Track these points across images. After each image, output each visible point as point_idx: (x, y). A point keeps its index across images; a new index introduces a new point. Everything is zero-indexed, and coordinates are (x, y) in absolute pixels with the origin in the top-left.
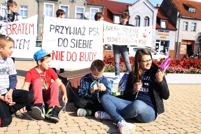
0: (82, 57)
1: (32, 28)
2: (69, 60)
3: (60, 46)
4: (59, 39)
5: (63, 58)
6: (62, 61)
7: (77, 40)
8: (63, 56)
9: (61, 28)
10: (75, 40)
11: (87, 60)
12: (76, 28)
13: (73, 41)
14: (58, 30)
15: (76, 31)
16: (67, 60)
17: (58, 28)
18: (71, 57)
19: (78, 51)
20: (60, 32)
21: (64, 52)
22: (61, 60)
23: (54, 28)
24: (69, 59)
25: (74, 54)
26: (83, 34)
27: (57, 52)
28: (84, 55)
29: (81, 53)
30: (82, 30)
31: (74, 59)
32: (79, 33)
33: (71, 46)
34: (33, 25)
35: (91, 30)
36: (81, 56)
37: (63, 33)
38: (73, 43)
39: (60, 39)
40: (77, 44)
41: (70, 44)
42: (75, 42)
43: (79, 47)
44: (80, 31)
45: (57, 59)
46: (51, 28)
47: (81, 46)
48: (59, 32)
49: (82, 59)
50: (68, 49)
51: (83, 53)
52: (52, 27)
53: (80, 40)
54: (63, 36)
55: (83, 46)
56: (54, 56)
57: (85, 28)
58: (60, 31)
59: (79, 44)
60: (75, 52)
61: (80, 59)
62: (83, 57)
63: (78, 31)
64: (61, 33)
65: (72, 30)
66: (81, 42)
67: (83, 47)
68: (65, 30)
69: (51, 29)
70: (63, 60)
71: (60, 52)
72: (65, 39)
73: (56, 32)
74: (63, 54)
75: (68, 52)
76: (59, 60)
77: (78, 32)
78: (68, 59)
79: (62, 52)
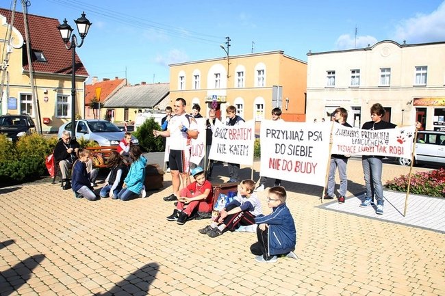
1: (249, 133)
2: (285, 170)
3: (278, 153)
5: (279, 167)
7: (295, 146)
8: (279, 165)
9: (278, 132)
11: (303, 171)
12: (293, 132)
13: (291, 147)
14: (274, 134)
15: (293, 135)
16: (283, 170)
17: (274, 132)
18: (287, 166)
19: (294, 158)
23: (270, 133)
24: (284, 168)
25: (290, 163)
26: (300, 139)
27: (274, 159)
28: (300, 165)
29: (297, 162)
30: (300, 134)
31: (290, 168)
32: (297, 138)
33: (288, 153)
34: (250, 130)
35: (311, 134)
36: (297, 166)
37: (279, 138)
38: (290, 149)
39: (277, 145)
40: (294, 152)
41: (288, 151)
42: (292, 148)
43: (297, 155)
44: (297, 135)
45: (273, 168)
47: (298, 153)
48: (275, 137)
50: (285, 157)
51: (300, 162)
53: (297, 146)
54: (280, 142)
55: (301, 153)
56: (271, 164)
57: (303, 132)
58: (276, 135)
59: (297, 151)
60: (291, 161)
61: (296, 169)
62: (299, 168)
63: (295, 135)
65: (289, 135)
66: (299, 149)
67: (300, 155)
68: (281, 134)
69: (267, 133)
70: (279, 169)
72: (282, 145)
73: (272, 137)
75: (284, 160)
76: (275, 169)
79: (279, 160)
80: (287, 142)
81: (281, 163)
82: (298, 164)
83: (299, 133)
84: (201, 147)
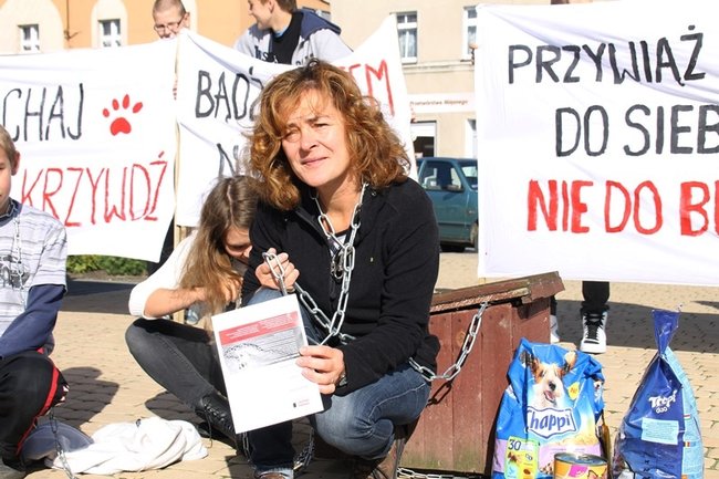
0: (699, 208)
2: (619, 229)
3: (568, 153)
4: (559, 112)
5: (585, 220)
6: (582, 235)
7: (660, 110)
8: (581, 208)
9: (568, 57)
10: (647, 112)
12: (644, 44)
13: (637, 116)
14: (548, 65)
15: (646, 59)
16: (609, 230)
17: (547, 56)
18: (633, 207)
19: (669, 171)
20: (561, 75)
21: (590, 184)
22: (578, 229)
23: (528, 62)
25: (645, 192)
26: (689, 76)
27: (552, 185)
28: (707, 198)
29: (686, 188)
30: (682, 52)
31: (648, 221)
32: (667, 72)
33: (627, 149)
36: (689, 207)
37: (577, 80)
38: (638, 126)
39: (564, 115)
40: (665, 135)
41: (622, 135)
42: (650, 123)
43: (675, 149)
44: (665, 59)
45: (552, 227)
46: (511, 62)
47: (688, 141)
48: (555, 79)
49: (697, 220)
50: (615, 165)
51: (704, 186)
52: (520, 56)
53: (676, 109)
55: (701, 140)
56: (539, 208)
57: (698, 37)
58: (560, 68)
59: (676, 130)
60: (649, 184)
61: (686, 227)
62: (704, 213)
64: (568, 79)
65: (623, 59)
66: (685, 119)
67: (702, 150)
68: (586, 67)
69: (512, 66)
70: (586, 230)
71: (564, 184)
72: (590, 110)
73: (539, 79)
74: (585, 195)
75: (609, 184)
76: (565, 228)
77: (660, 64)
78: (615, 223)
79: (578, 185)
80: (618, 97)
81: (592, 197)
82: (697, 196)
83: (675, 44)
84: (155, 172)
